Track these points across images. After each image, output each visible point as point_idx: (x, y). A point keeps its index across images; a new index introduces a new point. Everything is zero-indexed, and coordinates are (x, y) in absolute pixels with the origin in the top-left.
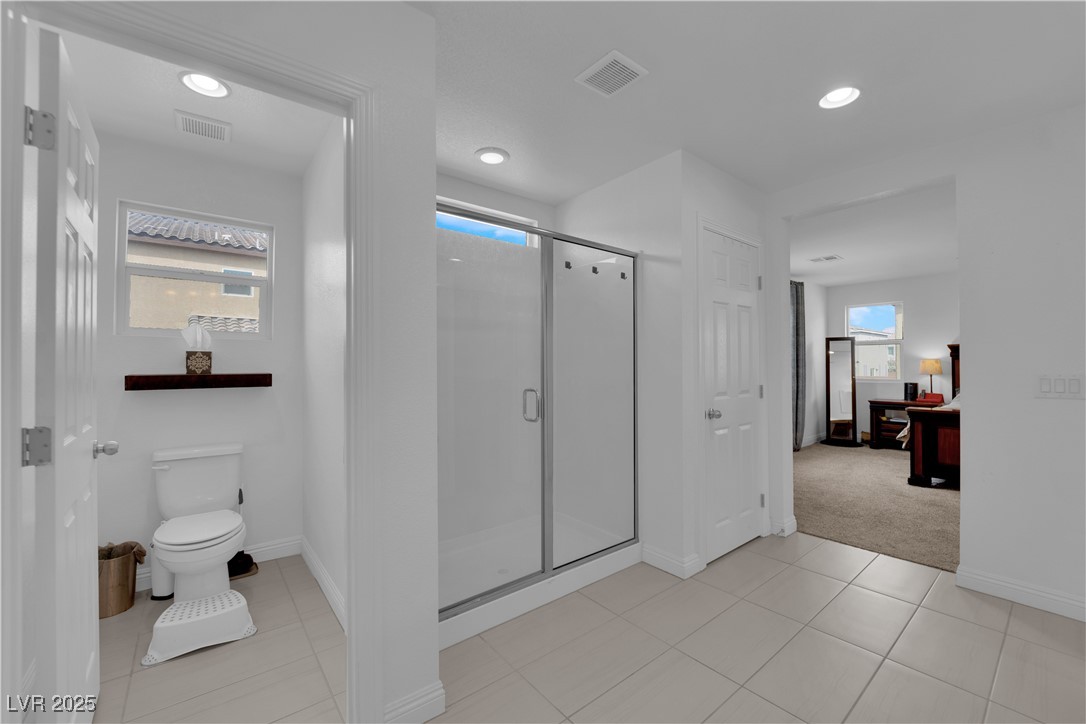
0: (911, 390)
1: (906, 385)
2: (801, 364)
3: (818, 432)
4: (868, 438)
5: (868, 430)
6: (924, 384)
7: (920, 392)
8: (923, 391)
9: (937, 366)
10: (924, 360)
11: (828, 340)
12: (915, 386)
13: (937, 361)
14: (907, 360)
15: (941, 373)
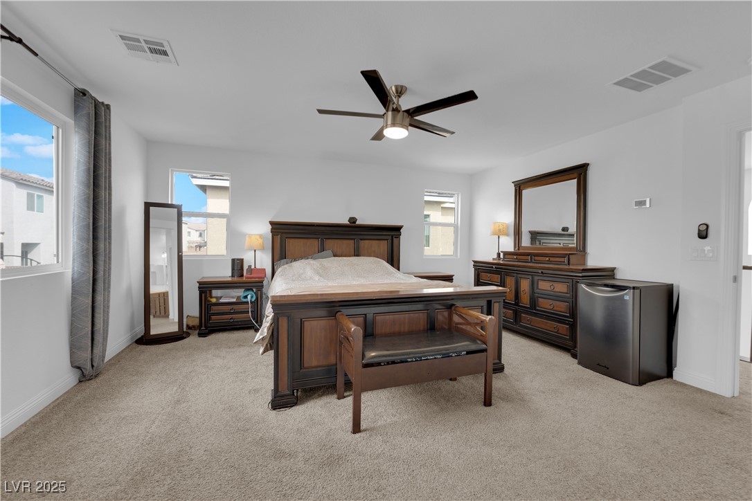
0: (237, 265)
1: (233, 260)
2: (101, 234)
3: (132, 326)
4: (196, 322)
5: (197, 314)
6: (248, 259)
7: (245, 267)
8: (250, 266)
9: (260, 241)
10: (250, 236)
11: (148, 206)
12: (242, 260)
13: (261, 236)
14: (233, 235)
15: (263, 249)
